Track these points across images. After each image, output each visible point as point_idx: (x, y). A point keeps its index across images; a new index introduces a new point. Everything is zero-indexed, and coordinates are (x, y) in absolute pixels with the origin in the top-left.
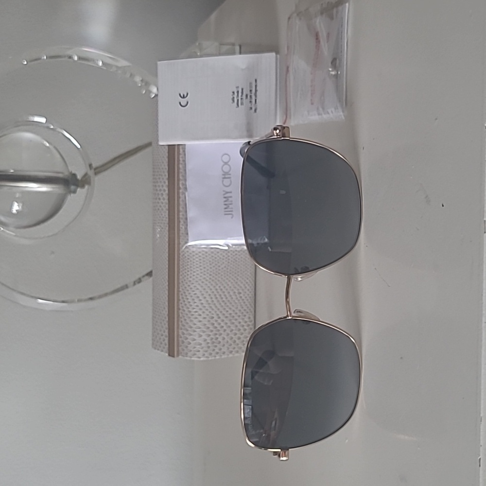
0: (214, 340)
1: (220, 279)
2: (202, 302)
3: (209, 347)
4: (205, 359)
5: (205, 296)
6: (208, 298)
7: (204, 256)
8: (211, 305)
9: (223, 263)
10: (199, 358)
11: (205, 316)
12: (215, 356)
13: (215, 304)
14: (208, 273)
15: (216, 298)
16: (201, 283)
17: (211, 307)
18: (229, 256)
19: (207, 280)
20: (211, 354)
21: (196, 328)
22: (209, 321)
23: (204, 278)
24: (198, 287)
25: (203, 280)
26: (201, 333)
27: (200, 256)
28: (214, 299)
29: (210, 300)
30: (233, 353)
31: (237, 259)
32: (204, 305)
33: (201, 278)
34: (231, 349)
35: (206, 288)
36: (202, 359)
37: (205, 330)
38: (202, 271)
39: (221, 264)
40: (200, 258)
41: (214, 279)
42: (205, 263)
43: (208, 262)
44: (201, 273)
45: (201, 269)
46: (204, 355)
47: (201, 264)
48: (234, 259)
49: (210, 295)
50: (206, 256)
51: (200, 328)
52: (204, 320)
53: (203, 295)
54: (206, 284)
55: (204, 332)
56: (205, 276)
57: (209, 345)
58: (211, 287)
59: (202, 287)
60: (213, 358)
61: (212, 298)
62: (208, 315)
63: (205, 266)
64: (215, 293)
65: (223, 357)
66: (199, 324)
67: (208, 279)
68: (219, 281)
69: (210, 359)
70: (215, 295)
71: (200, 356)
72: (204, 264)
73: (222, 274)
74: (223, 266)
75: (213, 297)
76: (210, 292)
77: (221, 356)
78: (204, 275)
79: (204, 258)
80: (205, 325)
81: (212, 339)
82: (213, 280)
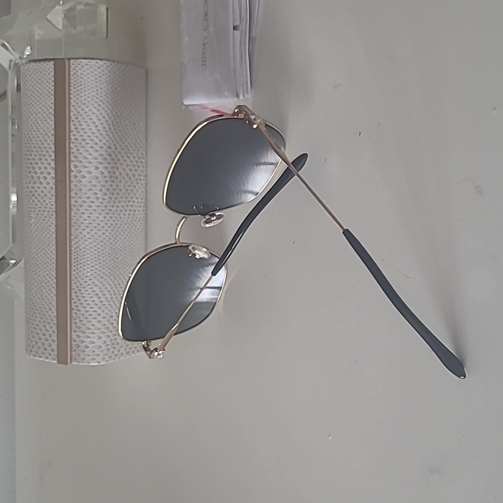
0: (113, 341)
1: (118, 273)
2: (101, 299)
3: (109, 349)
4: (105, 363)
5: (104, 292)
6: (108, 295)
7: (103, 248)
8: (110, 303)
9: (121, 254)
10: (99, 362)
11: (105, 315)
12: (114, 359)
13: (114, 301)
14: (107, 267)
15: (115, 294)
16: (100, 279)
17: (110, 305)
18: (126, 247)
19: (106, 275)
20: (110, 357)
21: (95, 329)
22: (109, 320)
23: (104, 273)
24: (97, 283)
25: (102, 275)
26: (101, 335)
27: (99, 248)
28: (113, 296)
29: (109, 297)
30: (130, 353)
31: (133, 250)
32: (104, 303)
33: (100, 273)
34: (128, 350)
35: (106, 284)
36: (101, 364)
37: (104, 331)
38: (101, 265)
39: (119, 257)
40: (99, 250)
41: (112, 273)
42: (104, 255)
43: (107, 254)
44: (101, 267)
45: (100, 263)
46: (104, 358)
47: (100, 257)
48: (131, 250)
49: (109, 291)
50: (105, 248)
51: (99, 329)
52: (104, 320)
53: (102, 291)
54: (106, 280)
55: (104, 333)
56: (104, 271)
57: (109, 347)
58: (111, 283)
59: (101, 282)
60: (113, 361)
61: (111, 294)
62: (107, 314)
63: (104, 259)
64: (114, 289)
65: (121, 359)
66: (98, 325)
67: (107, 273)
68: (117, 275)
69: (110, 362)
70: (114, 291)
71: (99, 360)
72: (103, 257)
73: (120, 267)
74: (120, 259)
75: (113, 293)
76: (109, 289)
77: (119, 358)
78: (104, 269)
79: (102, 250)
80: (105, 325)
81: (112, 340)
82: (112, 275)
